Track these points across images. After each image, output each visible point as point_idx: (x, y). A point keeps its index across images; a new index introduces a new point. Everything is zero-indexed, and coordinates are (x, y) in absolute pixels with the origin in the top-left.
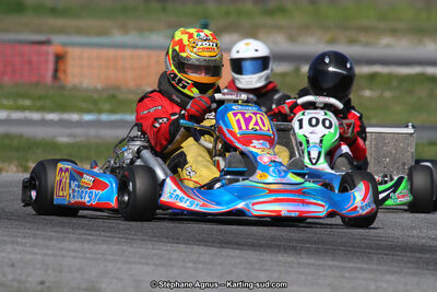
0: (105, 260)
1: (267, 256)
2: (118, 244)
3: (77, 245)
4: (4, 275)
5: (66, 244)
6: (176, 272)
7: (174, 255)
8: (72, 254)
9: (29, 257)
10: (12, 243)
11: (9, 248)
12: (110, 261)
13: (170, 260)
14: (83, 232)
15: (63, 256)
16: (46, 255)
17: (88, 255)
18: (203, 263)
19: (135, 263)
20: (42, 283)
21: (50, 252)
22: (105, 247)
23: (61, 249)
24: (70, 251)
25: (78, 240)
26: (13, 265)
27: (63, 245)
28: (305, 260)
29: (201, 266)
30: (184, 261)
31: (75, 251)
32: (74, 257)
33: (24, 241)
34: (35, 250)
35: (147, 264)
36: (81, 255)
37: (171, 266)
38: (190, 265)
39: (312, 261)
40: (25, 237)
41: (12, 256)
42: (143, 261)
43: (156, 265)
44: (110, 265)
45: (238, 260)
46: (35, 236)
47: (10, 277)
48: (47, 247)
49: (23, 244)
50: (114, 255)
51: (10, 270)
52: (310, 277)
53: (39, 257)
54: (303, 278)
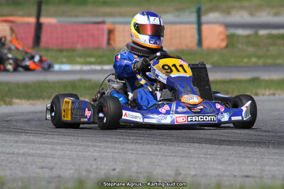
0: (151, 155)
1: (248, 149)
2: (157, 144)
3: (132, 146)
4: (91, 166)
5: (126, 146)
6: (194, 160)
7: (192, 150)
8: (130, 152)
9: (105, 154)
10: (93, 146)
11: (91, 149)
12: (154, 155)
13: (189, 153)
14: (134, 138)
15: (125, 153)
16: (115, 152)
17: (139, 152)
18: (211, 155)
19: (169, 156)
20: (114, 170)
21: (117, 151)
22: (149, 146)
23: (123, 149)
24: (128, 150)
25: (132, 143)
26: (95, 160)
27: (123, 147)
28: (272, 150)
29: (209, 156)
30: (198, 154)
31: (132, 150)
32: (131, 153)
33: (101, 144)
34: (108, 150)
35: (176, 156)
36: (135, 152)
37: (191, 157)
38: (202, 156)
39: (276, 151)
40: (100, 142)
41: (94, 154)
42: (173, 154)
43: (182, 157)
44: (154, 157)
45: (231, 152)
46: (106, 141)
47: (94, 167)
48: (115, 148)
49: (100, 147)
50: (155, 151)
51: (94, 162)
52: (277, 161)
53: (110, 154)
54: (272, 161)
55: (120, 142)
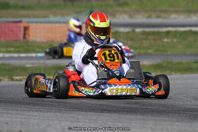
0: (49, 120)
1: (122, 116)
2: (54, 112)
3: (36, 114)
4: (3, 128)
5: (31, 113)
7: (80, 117)
8: (34, 117)
9: (16, 119)
10: (7, 113)
11: (5, 115)
12: (51, 120)
13: (78, 119)
14: (39, 107)
15: (30, 119)
16: (22, 118)
17: (41, 118)
18: (94, 120)
19: (62, 121)
20: (20, 131)
21: (24, 117)
22: (49, 114)
23: (29, 115)
24: (32, 116)
25: (36, 111)
26: (7, 123)
27: (29, 114)
28: (139, 117)
29: (92, 121)
30: (84, 119)
31: (35, 116)
32: (35, 119)
33: (12, 112)
34: (17, 116)
35: (68, 121)
36: (38, 118)
37: (79, 121)
38: (87, 121)
39: (142, 117)
40: (12, 110)
41: (7, 119)
42: (66, 120)
43: (72, 121)
44: (51, 122)
45: (109, 118)
46: (17, 110)
47: (6, 129)
48: (22, 114)
49: (12, 114)
50: (53, 117)
51: (6, 125)
52: (142, 125)
53: (19, 119)
54: (138, 125)
55: (27, 110)
